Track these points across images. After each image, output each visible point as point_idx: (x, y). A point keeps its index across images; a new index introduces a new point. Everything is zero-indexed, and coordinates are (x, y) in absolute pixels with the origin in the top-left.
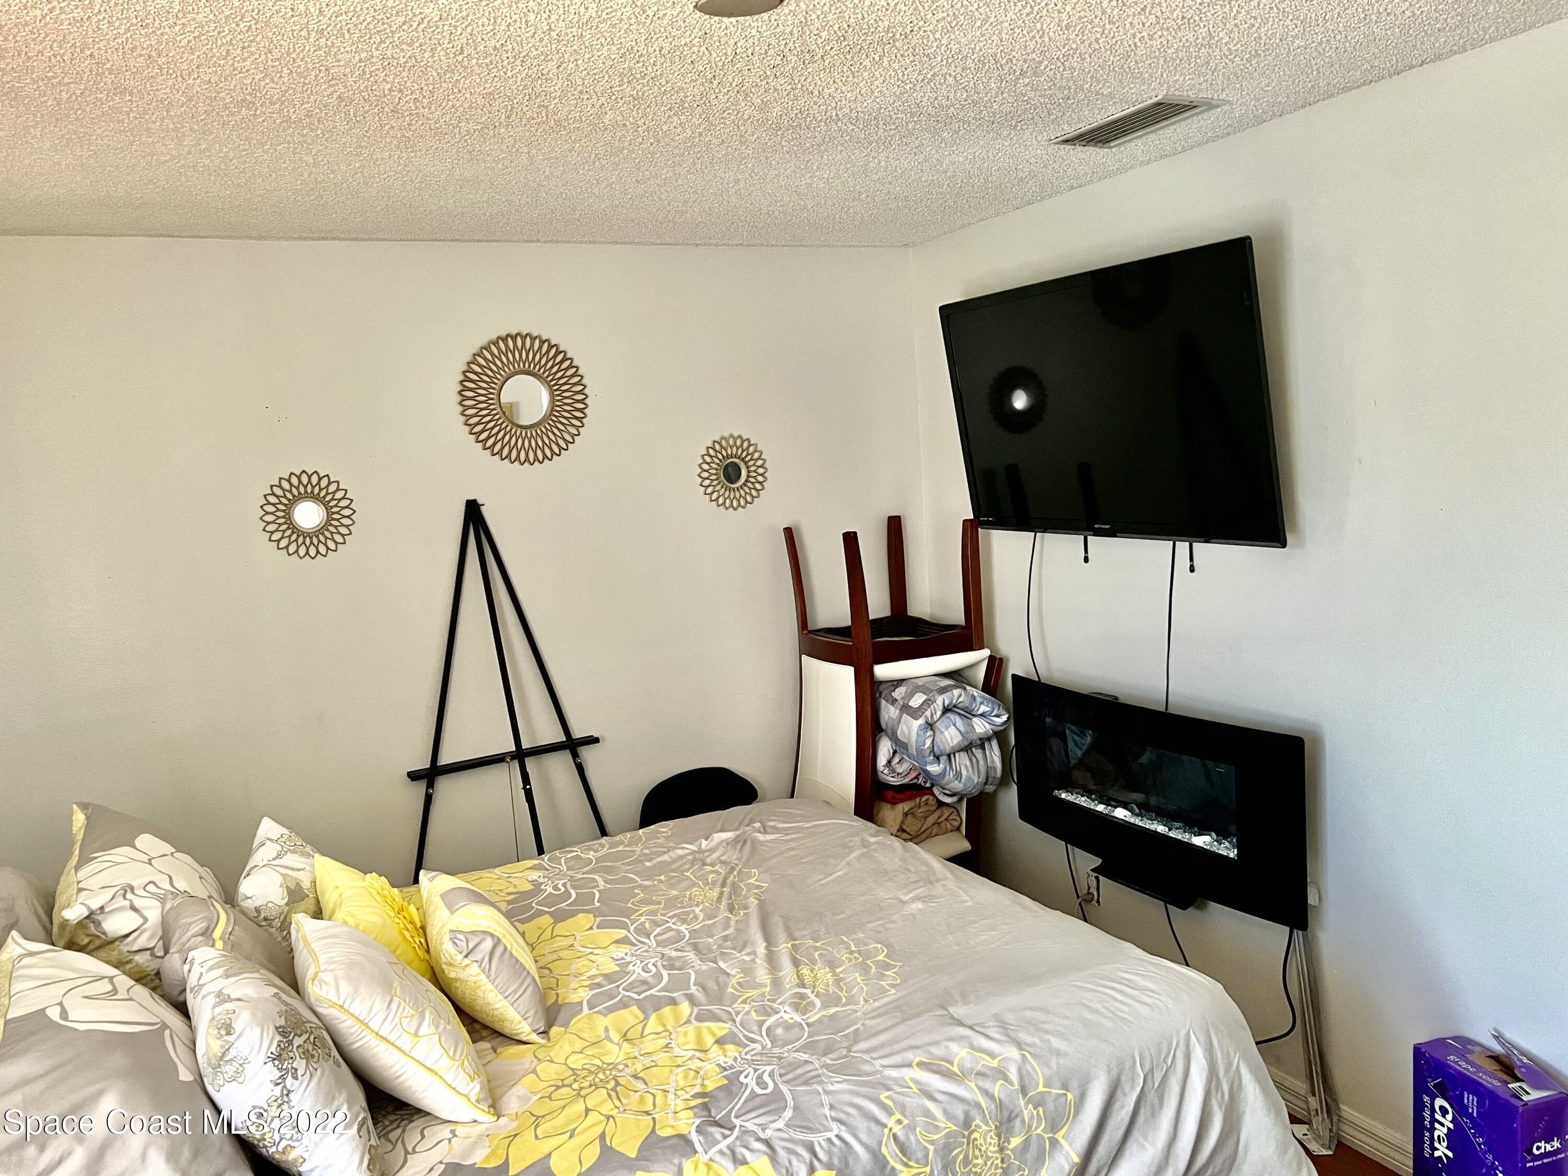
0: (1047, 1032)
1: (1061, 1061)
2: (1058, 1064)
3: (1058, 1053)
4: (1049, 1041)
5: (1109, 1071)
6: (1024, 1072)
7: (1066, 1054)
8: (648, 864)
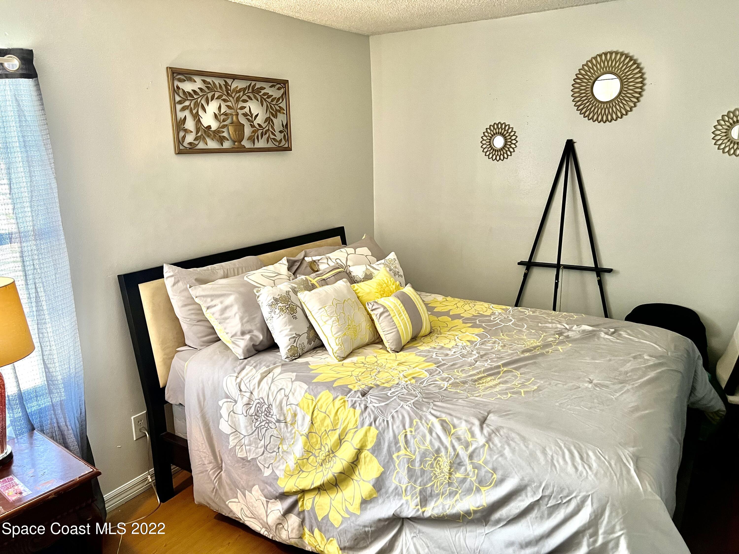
0: (509, 445)
1: (500, 459)
2: (497, 459)
3: (502, 455)
4: (505, 449)
5: (522, 479)
6: (477, 451)
7: (506, 458)
8: (540, 325)
